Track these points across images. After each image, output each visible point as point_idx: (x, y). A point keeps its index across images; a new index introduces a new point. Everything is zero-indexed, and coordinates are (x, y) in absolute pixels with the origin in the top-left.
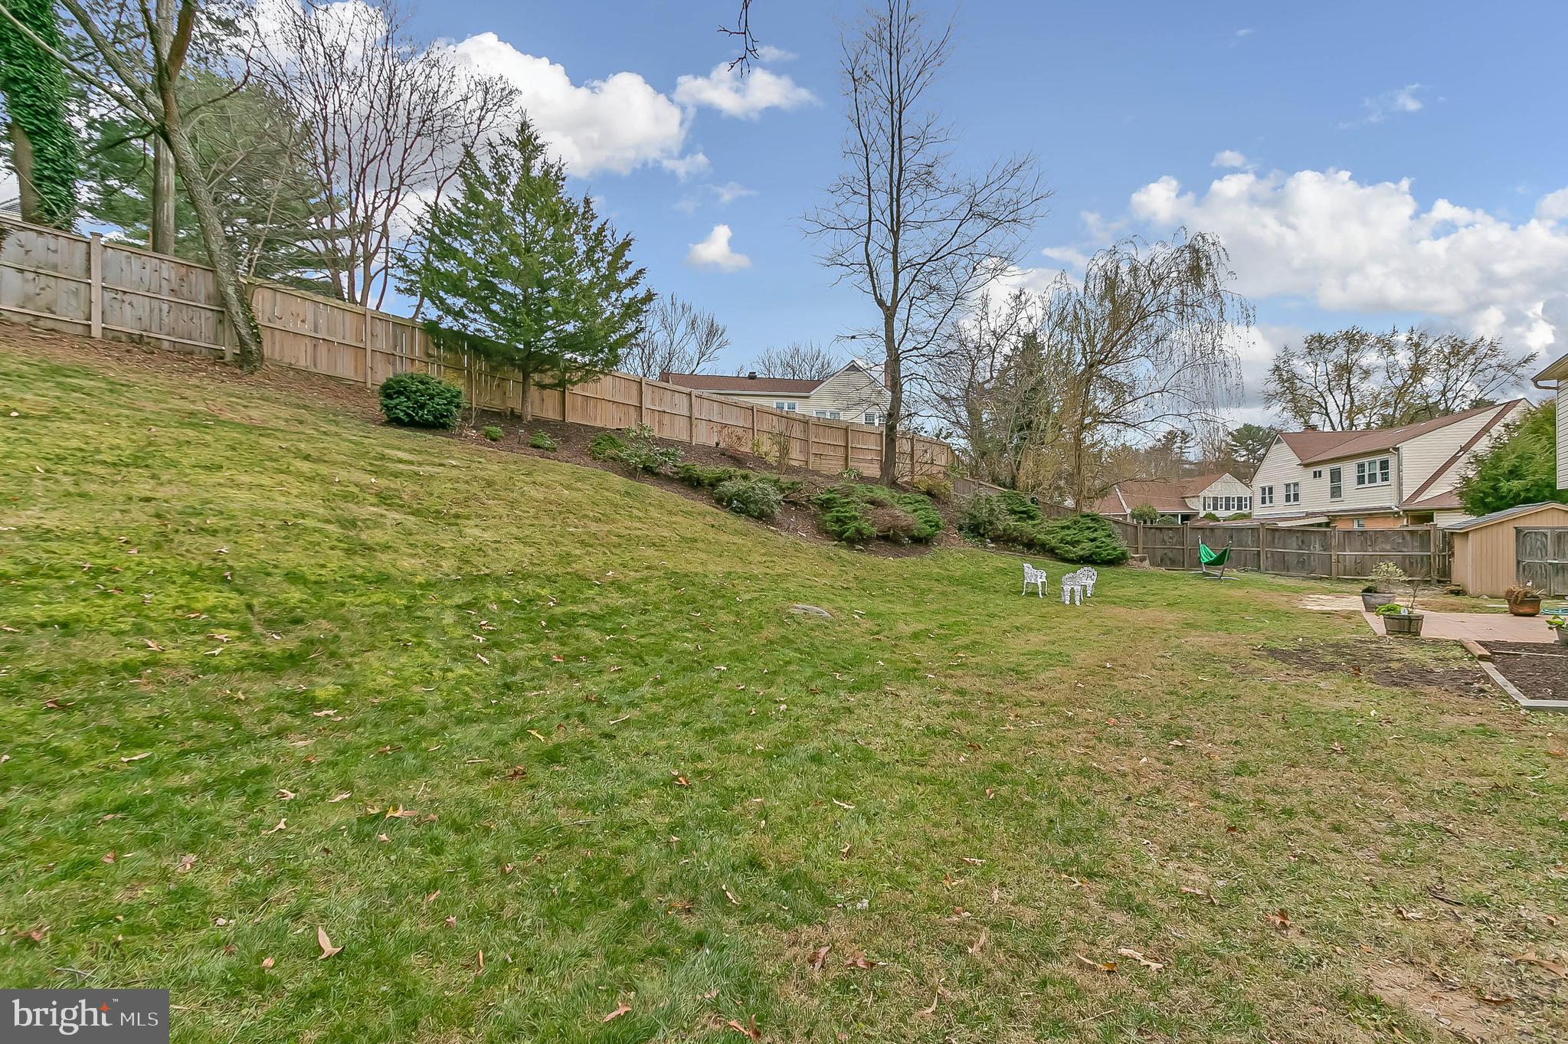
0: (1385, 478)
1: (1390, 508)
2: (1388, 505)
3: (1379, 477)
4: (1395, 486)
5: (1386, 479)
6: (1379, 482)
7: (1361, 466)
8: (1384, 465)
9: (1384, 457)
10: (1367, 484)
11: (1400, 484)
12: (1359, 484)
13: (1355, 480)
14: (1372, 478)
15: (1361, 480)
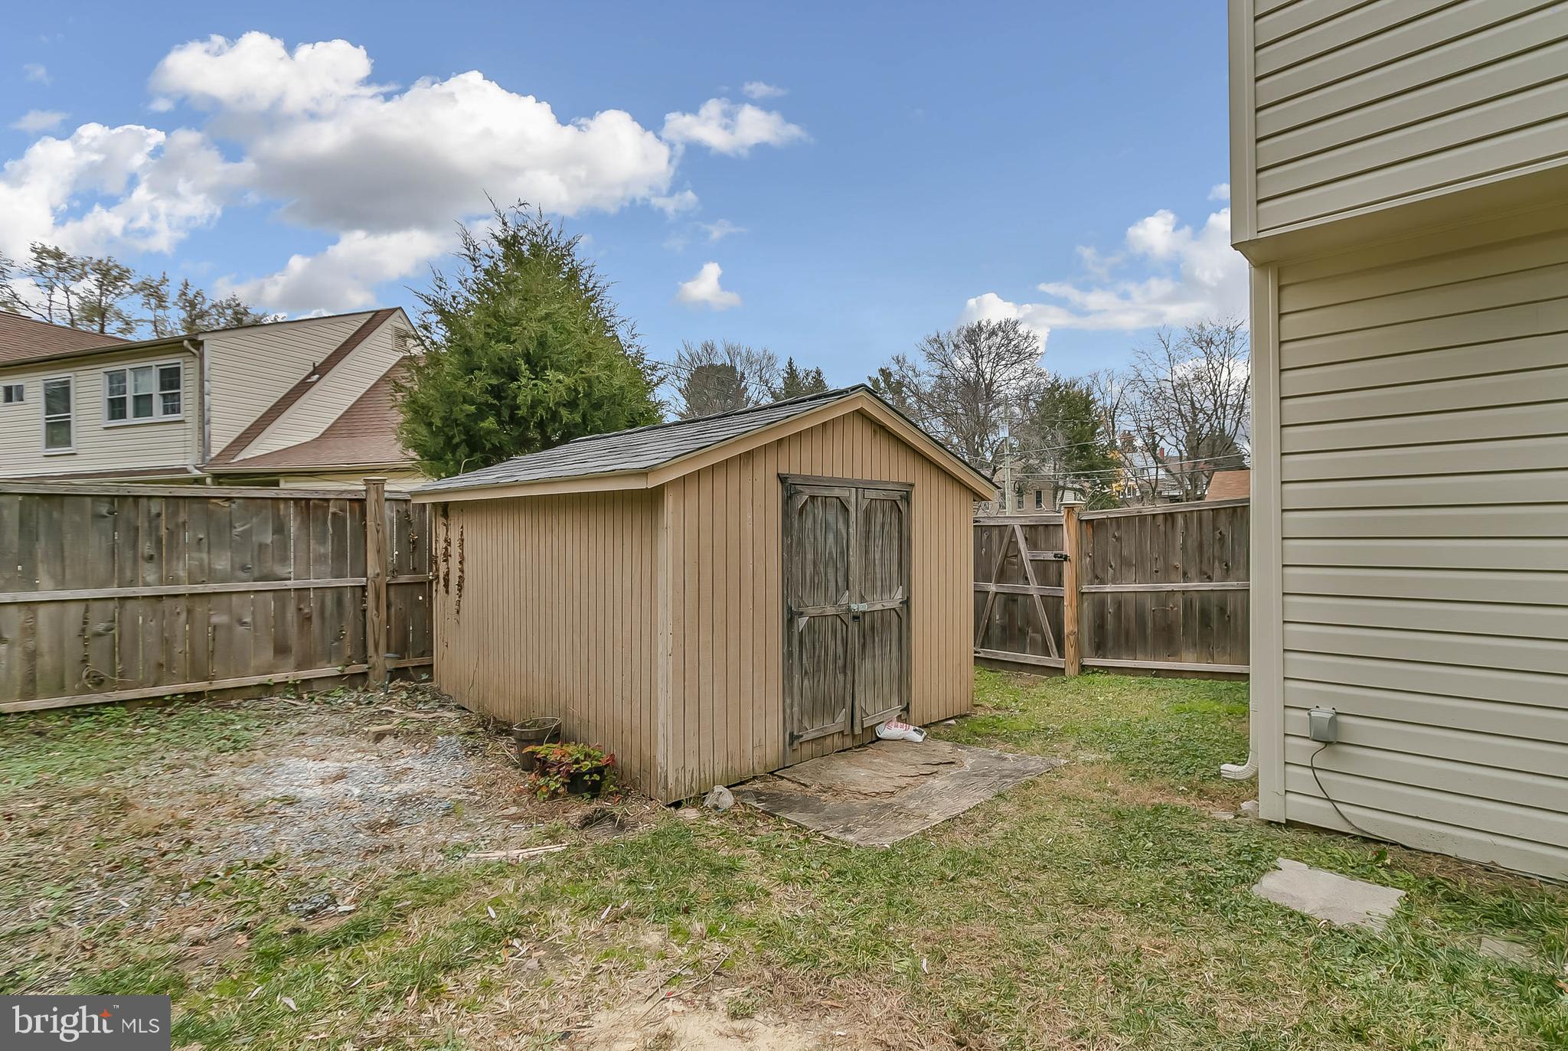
0: (172, 405)
1: (184, 470)
2: (178, 463)
3: (157, 404)
4: (193, 422)
5: (176, 410)
6: (158, 414)
7: (116, 380)
8: (170, 379)
9: (168, 361)
10: (130, 419)
11: (203, 422)
12: (112, 417)
13: (103, 408)
14: (143, 404)
15: (117, 409)
